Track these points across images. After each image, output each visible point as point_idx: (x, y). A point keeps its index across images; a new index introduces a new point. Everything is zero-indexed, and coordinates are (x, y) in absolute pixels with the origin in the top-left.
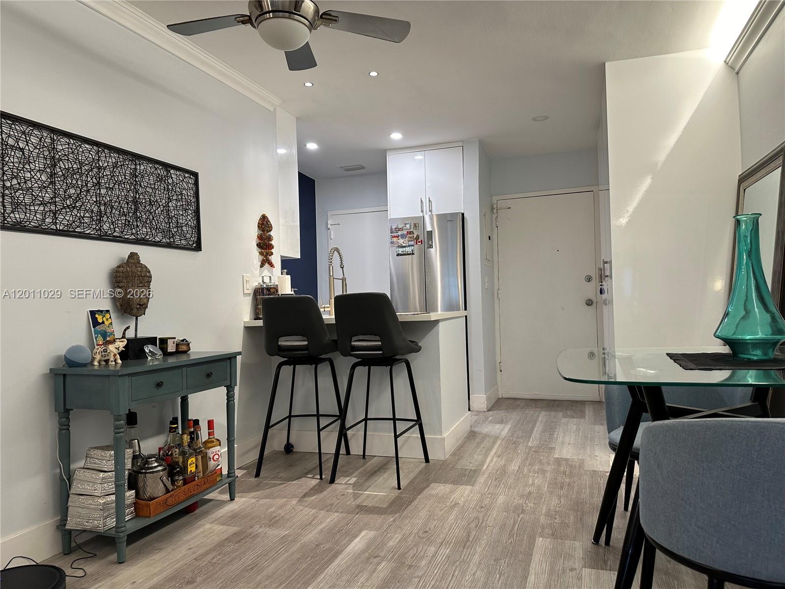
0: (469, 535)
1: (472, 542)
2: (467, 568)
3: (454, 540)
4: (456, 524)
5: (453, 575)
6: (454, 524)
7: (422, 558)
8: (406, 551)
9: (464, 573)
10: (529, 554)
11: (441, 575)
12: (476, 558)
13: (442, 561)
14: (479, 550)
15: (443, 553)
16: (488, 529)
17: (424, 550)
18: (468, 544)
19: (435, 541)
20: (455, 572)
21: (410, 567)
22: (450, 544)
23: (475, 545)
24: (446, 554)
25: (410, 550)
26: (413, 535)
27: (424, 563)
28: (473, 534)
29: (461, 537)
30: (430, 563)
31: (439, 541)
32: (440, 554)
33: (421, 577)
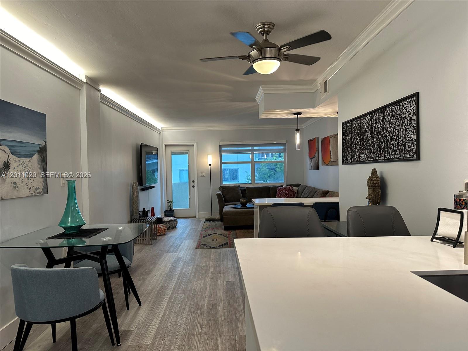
0: (188, 340)
1: (186, 336)
2: (185, 323)
3: (195, 336)
4: (197, 347)
5: (191, 319)
6: (198, 347)
7: (207, 325)
8: (216, 326)
9: (186, 320)
10: (157, 333)
11: (196, 318)
12: (182, 328)
13: (198, 324)
14: (181, 332)
15: (198, 328)
16: (178, 346)
17: (208, 328)
18: (187, 335)
19: (205, 334)
20: (190, 321)
21: (210, 320)
22: (197, 333)
23: (184, 335)
24: (197, 328)
25: (215, 328)
26: (218, 336)
27: (205, 322)
28: (186, 342)
29: (192, 338)
30: (202, 323)
31: (203, 335)
32: (200, 328)
33: (203, 317)
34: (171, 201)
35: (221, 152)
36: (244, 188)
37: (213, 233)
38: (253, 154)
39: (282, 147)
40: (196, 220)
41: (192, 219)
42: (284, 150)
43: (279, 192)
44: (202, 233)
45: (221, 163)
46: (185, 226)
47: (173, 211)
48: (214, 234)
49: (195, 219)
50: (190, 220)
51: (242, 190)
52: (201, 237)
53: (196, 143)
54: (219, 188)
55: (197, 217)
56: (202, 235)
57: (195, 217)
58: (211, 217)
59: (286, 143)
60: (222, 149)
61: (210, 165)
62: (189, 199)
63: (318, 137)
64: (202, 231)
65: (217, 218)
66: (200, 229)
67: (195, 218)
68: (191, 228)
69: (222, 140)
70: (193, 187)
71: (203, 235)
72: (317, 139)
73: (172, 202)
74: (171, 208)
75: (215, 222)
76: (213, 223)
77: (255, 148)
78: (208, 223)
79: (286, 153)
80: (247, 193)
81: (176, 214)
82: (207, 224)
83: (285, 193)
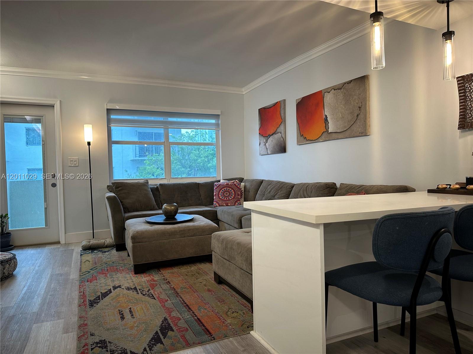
34: (4, 215)
35: (109, 121)
36: (156, 187)
37: (112, 285)
38: (166, 129)
39: (213, 121)
40: (61, 249)
41: (53, 247)
42: (217, 125)
43: (218, 190)
44: (82, 290)
45: (110, 142)
46: (37, 268)
47: (9, 234)
48: (115, 288)
49: (59, 248)
50: (46, 250)
51: (153, 190)
52: (83, 307)
53: (58, 102)
54: (108, 186)
55: (63, 241)
56: (83, 296)
57: (58, 243)
58: (93, 242)
59: (220, 115)
60: (112, 117)
61: (89, 144)
62: (46, 209)
63: (285, 100)
64: (82, 282)
65: (106, 244)
66: (74, 275)
67: (59, 246)
68: (52, 276)
69: (111, 101)
70: (54, 185)
71: (88, 298)
72: (283, 103)
73: (5, 217)
74: (5, 228)
75: (105, 252)
76: (100, 255)
77: (171, 119)
78: (90, 256)
79: (219, 130)
80: (161, 193)
81: (16, 240)
82: (88, 258)
83: (229, 192)
